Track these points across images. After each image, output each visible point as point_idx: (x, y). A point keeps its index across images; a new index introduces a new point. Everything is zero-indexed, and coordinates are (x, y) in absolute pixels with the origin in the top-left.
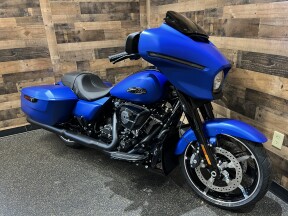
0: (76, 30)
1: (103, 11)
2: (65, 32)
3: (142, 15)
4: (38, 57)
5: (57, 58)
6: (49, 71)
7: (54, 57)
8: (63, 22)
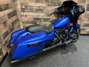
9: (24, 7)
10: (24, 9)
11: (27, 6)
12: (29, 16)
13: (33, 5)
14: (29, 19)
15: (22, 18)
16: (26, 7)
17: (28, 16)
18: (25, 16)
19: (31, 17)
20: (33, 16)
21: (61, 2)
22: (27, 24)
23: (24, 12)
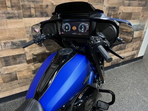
21: (47, 6)
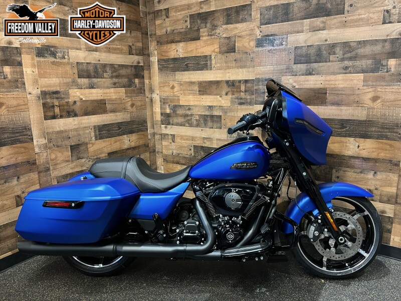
0: (71, 100)
1: (105, 75)
2: (56, 103)
3: (147, 81)
4: (13, 142)
5: (44, 141)
6: (31, 164)
7: (38, 141)
8: (54, 89)
9: (168, 111)
10: (168, 116)
11: (175, 106)
12: (182, 137)
13: (192, 103)
14: (181, 147)
15: (164, 143)
16: (175, 108)
17: (177, 140)
18: (170, 137)
19: (185, 143)
20: (193, 138)
22: (175, 165)
23: (169, 124)
